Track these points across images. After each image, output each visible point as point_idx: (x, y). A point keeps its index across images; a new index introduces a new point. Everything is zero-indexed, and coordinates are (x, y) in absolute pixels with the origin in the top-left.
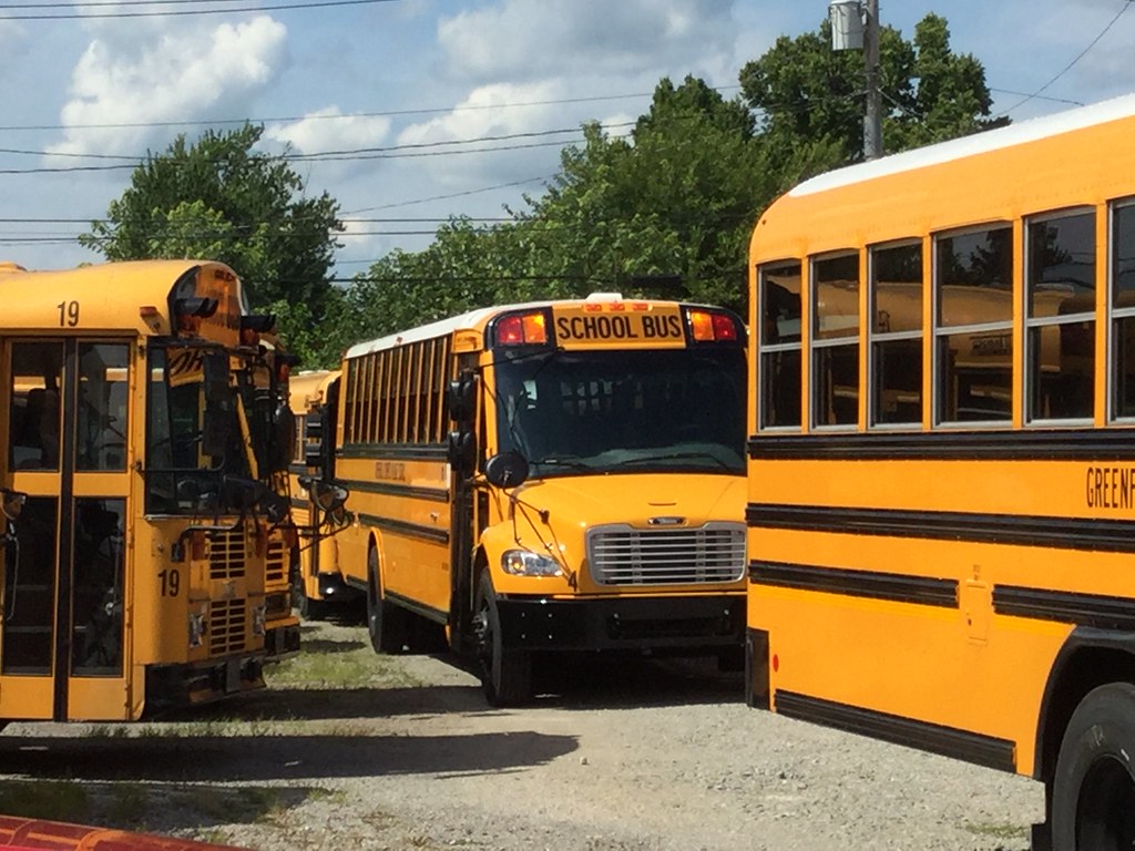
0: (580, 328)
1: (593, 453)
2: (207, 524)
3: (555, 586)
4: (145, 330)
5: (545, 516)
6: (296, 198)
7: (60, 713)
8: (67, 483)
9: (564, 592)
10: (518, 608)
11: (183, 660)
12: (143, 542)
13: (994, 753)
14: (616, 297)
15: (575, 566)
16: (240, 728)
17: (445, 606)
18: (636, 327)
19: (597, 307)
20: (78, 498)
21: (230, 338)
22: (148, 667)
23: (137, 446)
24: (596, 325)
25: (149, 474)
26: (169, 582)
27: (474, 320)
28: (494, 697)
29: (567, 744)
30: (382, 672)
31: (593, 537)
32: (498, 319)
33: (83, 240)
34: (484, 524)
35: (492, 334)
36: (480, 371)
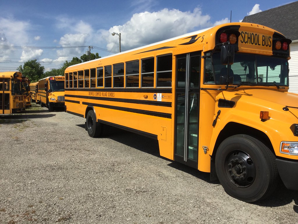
0: (58, 79)
1: (59, 90)
2: (18, 96)
3: (55, 101)
4: (11, 78)
5: (54, 95)
6: (40, 66)
7: (3, 113)
8: (4, 92)
9: (56, 102)
10: (51, 103)
11: (16, 108)
12: (11, 98)
13: (82, 116)
14: (61, 76)
15: (57, 100)
16: (24, 114)
17: (46, 103)
18: (63, 79)
19: (59, 77)
20: (5, 93)
21: (21, 79)
22: (12, 109)
23: (11, 88)
24: (59, 78)
25: (12, 91)
26: (14, 101)
27: (48, 78)
28: (50, 111)
29: (55, 115)
30: (40, 109)
31: (58, 97)
32: (50, 78)
33: (17, 69)
34: (49, 96)
35: (49, 79)
36: (48, 82)
